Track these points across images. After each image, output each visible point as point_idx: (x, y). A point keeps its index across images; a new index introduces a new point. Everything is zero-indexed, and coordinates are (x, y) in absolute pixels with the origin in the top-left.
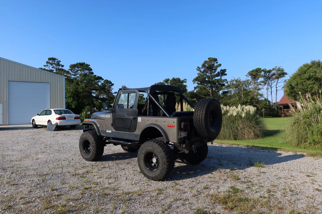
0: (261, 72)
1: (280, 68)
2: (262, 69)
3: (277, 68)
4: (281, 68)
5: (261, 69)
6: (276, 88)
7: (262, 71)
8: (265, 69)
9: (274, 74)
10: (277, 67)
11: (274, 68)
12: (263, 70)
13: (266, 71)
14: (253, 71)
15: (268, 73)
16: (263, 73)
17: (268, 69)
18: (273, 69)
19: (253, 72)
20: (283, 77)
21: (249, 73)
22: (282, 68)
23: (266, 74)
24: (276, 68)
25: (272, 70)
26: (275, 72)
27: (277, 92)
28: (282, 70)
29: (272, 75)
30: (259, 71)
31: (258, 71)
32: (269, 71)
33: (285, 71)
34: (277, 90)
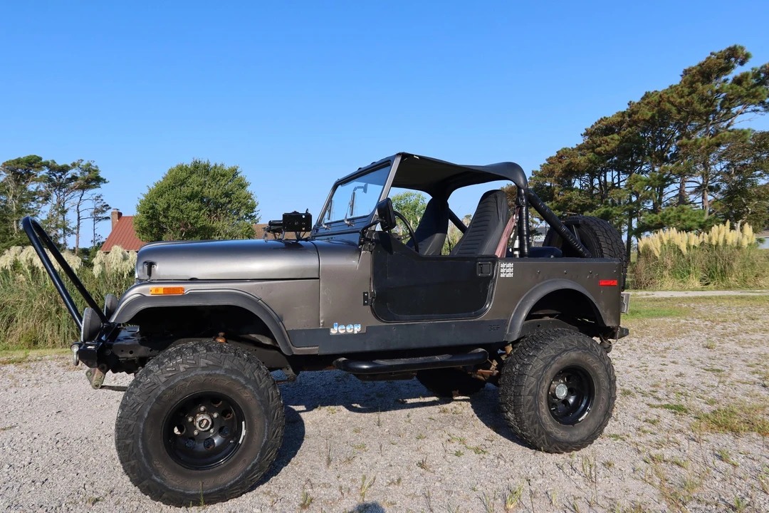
0: (40, 167)
1: (90, 165)
2: (43, 161)
3: (84, 163)
4: (94, 164)
5: (41, 159)
6: (78, 213)
7: (44, 165)
8: (54, 162)
9: (74, 178)
10: (82, 160)
11: (76, 162)
12: (47, 164)
13: (53, 168)
14: (18, 161)
15: (60, 174)
16: (44, 172)
17: (60, 163)
18: (74, 165)
19: (18, 163)
20: (94, 187)
21: (4, 164)
22: (96, 167)
23: (55, 176)
24: (81, 164)
25: (70, 165)
26: (78, 173)
27: (79, 224)
28: (96, 171)
29: (70, 180)
30: (36, 165)
31: (33, 163)
32: (64, 169)
33: (102, 175)
34: (79, 218)
